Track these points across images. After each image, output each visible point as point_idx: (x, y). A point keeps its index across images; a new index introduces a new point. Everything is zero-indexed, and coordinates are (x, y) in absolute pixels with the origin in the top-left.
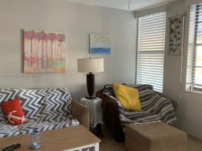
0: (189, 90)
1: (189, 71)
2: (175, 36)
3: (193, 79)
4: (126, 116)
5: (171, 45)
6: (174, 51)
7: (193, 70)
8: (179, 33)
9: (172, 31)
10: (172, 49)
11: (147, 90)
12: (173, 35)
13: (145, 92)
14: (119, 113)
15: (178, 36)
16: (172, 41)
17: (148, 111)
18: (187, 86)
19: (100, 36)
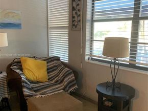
0: (87, 61)
1: (87, 44)
2: (76, 13)
3: (91, 51)
4: (30, 89)
5: (73, 21)
6: (76, 27)
7: (91, 44)
8: (79, 10)
9: (73, 9)
10: (74, 25)
11: (55, 62)
12: (74, 12)
13: (53, 63)
14: (22, 87)
15: (79, 13)
16: (74, 17)
17: (54, 81)
18: (87, 58)
19: (8, 11)
